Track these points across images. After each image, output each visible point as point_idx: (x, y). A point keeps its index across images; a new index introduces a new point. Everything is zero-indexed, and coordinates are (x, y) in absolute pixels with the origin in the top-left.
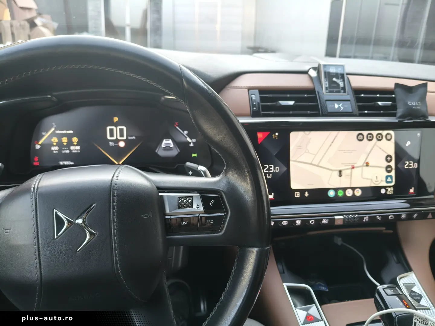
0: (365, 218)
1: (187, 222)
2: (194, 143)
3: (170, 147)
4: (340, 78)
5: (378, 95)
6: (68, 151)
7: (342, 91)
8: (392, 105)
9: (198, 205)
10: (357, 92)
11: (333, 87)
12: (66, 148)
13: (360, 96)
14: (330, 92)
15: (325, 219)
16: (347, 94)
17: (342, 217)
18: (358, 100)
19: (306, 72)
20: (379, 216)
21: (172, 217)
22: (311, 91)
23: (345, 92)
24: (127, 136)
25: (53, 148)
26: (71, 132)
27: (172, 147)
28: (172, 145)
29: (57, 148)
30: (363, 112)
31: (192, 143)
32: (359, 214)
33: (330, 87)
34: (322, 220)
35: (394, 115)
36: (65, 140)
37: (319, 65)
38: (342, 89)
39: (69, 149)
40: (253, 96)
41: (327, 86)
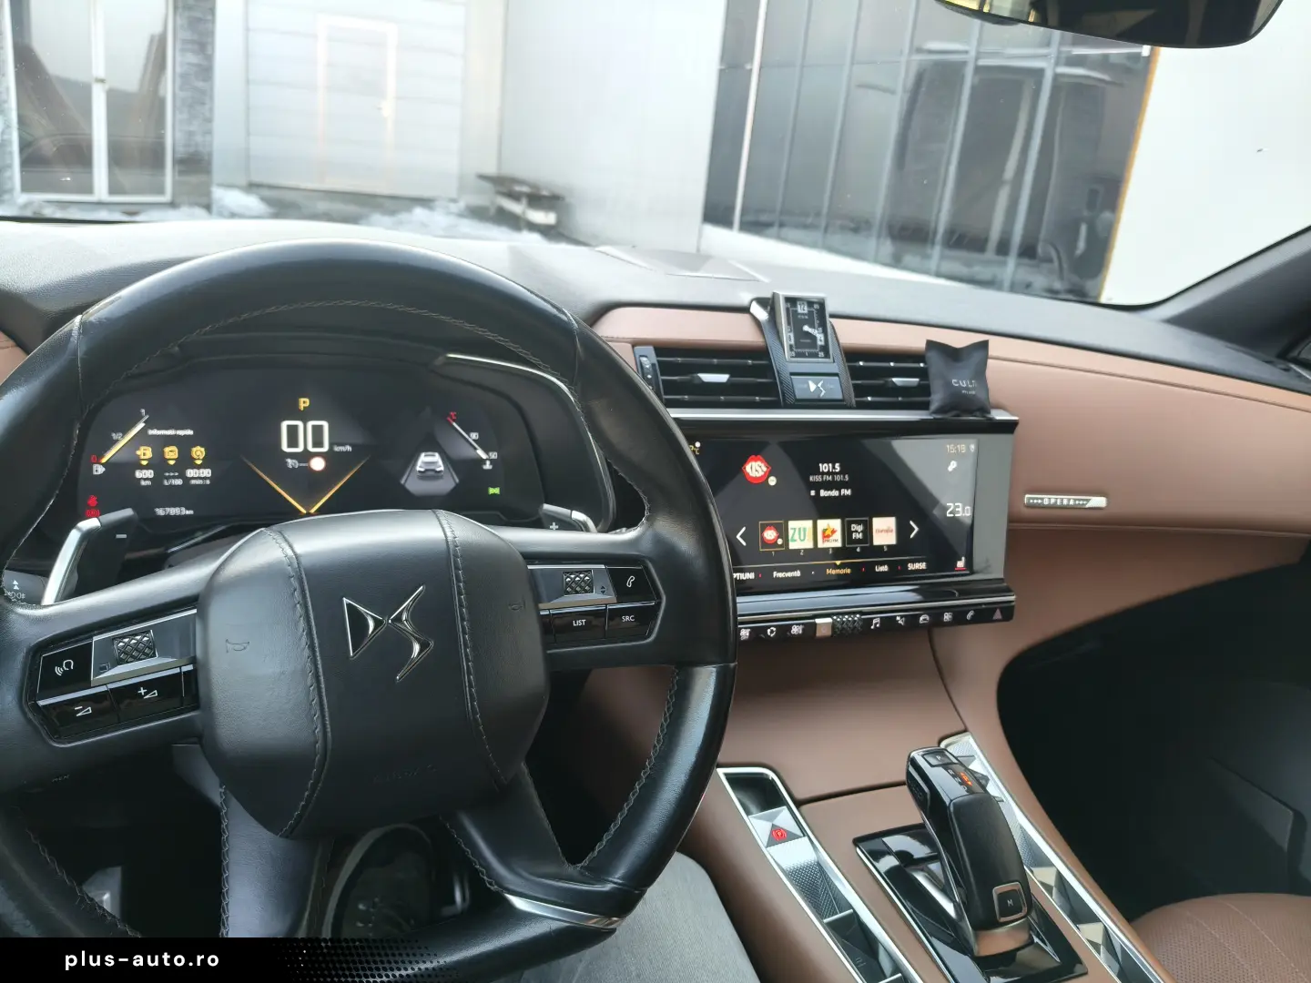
0: (874, 622)
1: (584, 621)
2: (492, 461)
3: (436, 472)
4: (816, 325)
5: (892, 364)
6: (179, 482)
7: (821, 354)
8: (919, 386)
9: (603, 588)
10: (852, 355)
11: (805, 345)
12: (172, 474)
13: (856, 364)
14: (798, 355)
15: (797, 624)
16: (831, 360)
17: (829, 620)
18: (855, 373)
19: (745, 310)
20: (902, 617)
21: (552, 612)
22: (762, 353)
23: (827, 355)
24: (331, 445)
25: (139, 474)
26: (190, 432)
27: (440, 472)
28: (441, 467)
29: (149, 474)
30: (864, 399)
31: (488, 462)
32: (862, 613)
33: (798, 344)
34: (790, 626)
35: (924, 406)
36: (171, 453)
37: (774, 294)
38: (820, 351)
39: (182, 476)
40: (644, 359)
41: (792, 342)
